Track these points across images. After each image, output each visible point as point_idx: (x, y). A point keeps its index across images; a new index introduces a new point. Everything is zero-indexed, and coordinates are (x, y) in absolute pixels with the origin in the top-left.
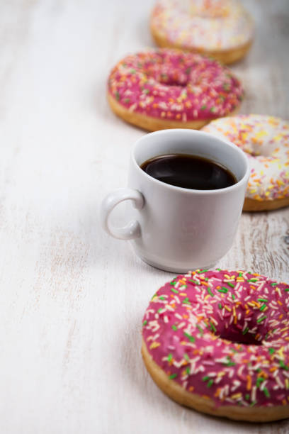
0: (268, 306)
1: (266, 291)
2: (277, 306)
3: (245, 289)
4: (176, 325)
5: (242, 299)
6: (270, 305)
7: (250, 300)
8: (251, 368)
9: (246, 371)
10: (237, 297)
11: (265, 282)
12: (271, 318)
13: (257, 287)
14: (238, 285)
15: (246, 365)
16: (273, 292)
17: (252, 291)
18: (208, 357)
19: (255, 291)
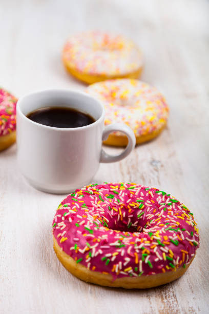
0: (144, 204)
1: (142, 194)
2: (151, 203)
3: (126, 194)
4: (79, 223)
5: (125, 202)
6: (146, 203)
7: (131, 202)
8: (136, 247)
9: (133, 250)
10: (121, 201)
11: (140, 188)
12: (148, 213)
13: (135, 192)
14: (121, 192)
15: (133, 246)
16: (147, 195)
17: (131, 196)
18: (104, 242)
19: (134, 195)
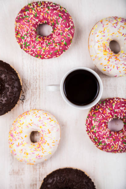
0: (36, 39)
1: (36, 44)
2: (32, 38)
3: (42, 45)
4: (64, 22)
5: (44, 42)
6: (35, 39)
7: (41, 41)
10: (45, 42)
11: (36, 48)
12: (35, 35)
13: (39, 46)
14: (45, 46)
15: (44, 7)
16: (34, 43)
17: (41, 44)
19: (39, 44)
